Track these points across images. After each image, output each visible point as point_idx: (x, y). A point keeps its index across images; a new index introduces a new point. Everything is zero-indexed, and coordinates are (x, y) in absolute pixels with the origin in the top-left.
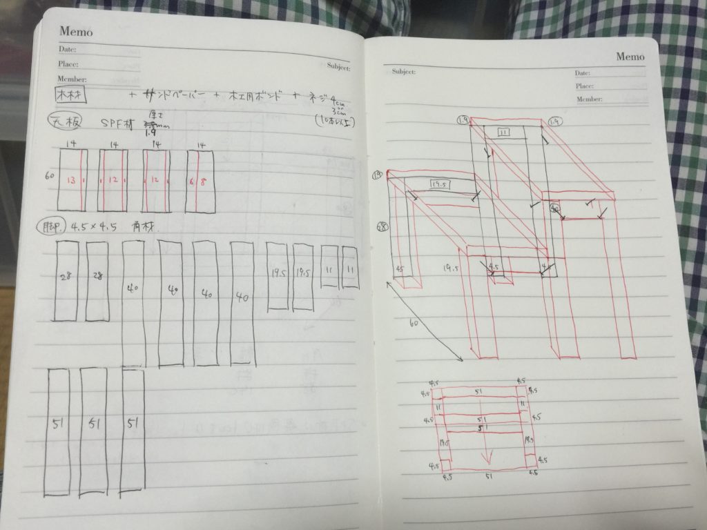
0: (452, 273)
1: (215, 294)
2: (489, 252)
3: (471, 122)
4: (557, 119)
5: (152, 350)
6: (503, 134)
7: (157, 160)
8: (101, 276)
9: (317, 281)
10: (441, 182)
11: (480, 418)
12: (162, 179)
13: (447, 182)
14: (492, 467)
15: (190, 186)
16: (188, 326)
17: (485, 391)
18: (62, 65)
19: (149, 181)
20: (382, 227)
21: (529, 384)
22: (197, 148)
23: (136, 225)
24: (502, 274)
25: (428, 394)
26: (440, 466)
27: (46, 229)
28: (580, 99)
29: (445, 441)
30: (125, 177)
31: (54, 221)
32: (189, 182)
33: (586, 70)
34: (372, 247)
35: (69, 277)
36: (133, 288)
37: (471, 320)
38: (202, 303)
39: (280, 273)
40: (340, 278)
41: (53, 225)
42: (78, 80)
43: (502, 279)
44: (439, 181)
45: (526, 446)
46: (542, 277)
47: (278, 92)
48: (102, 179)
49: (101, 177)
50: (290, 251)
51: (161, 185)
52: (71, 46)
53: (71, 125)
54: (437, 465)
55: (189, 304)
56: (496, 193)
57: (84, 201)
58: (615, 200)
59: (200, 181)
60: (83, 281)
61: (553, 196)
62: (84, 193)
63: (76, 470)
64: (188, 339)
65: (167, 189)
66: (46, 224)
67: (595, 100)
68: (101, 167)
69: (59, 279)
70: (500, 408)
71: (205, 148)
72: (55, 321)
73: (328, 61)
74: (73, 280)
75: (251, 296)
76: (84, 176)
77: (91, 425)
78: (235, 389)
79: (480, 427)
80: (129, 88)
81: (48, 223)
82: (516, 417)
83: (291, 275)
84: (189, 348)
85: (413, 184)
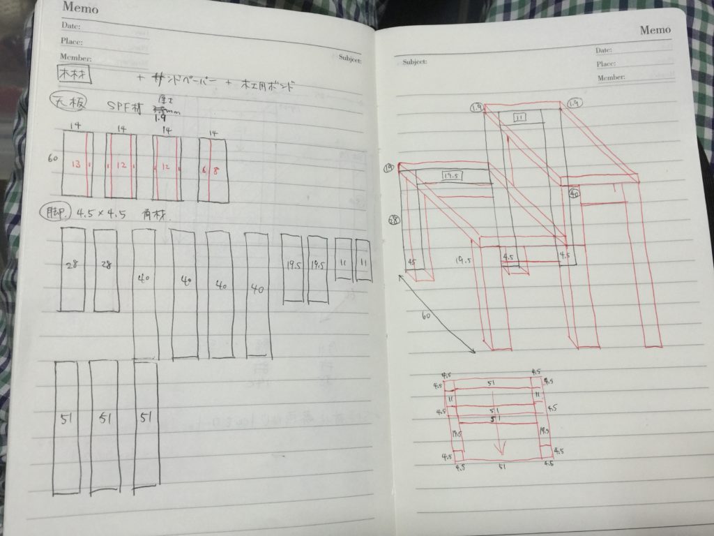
0: (465, 265)
1: (229, 286)
2: (503, 242)
3: (484, 109)
4: (577, 100)
5: (165, 342)
6: (519, 119)
7: (167, 146)
8: (109, 265)
9: (331, 274)
10: (453, 173)
11: (493, 408)
12: (173, 166)
13: (459, 173)
14: (505, 457)
15: (203, 176)
16: (203, 318)
17: (498, 383)
18: (65, 42)
19: (159, 168)
20: (394, 220)
21: (544, 375)
22: (209, 136)
23: (147, 213)
24: (517, 264)
25: (440, 385)
26: (452, 456)
27: (49, 215)
28: (601, 78)
29: (457, 432)
30: (134, 163)
31: (58, 206)
32: (201, 170)
33: (607, 47)
34: (383, 241)
35: (75, 266)
36: (144, 278)
37: (484, 312)
38: (216, 294)
39: (295, 265)
40: (354, 271)
41: (58, 211)
42: (83, 59)
43: (517, 270)
44: (451, 173)
45: (541, 436)
46: (560, 266)
47: (290, 83)
48: (110, 163)
49: (108, 162)
50: (305, 243)
51: (172, 172)
52: (75, 23)
53: (75, 106)
54: (450, 456)
55: (203, 295)
56: (511, 182)
57: (90, 187)
58: (639, 182)
59: (212, 170)
60: (90, 270)
61: (572, 181)
62: (90, 178)
63: (86, 467)
64: (203, 331)
65: (179, 177)
66: (50, 210)
67: (617, 78)
68: (108, 152)
69: (65, 268)
70: (514, 400)
71: (217, 136)
72: (61, 311)
73: (340, 52)
74: (80, 269)
75: (266, 287)
76: (90, 160)
77: (102, 420)
78: (252, 381)
79: (492, 418)
80: (137, 70)
81: (51, 208)
82: (531, 409)
83: (306, 266)
84: (203, 340)
85: (424, 176)
